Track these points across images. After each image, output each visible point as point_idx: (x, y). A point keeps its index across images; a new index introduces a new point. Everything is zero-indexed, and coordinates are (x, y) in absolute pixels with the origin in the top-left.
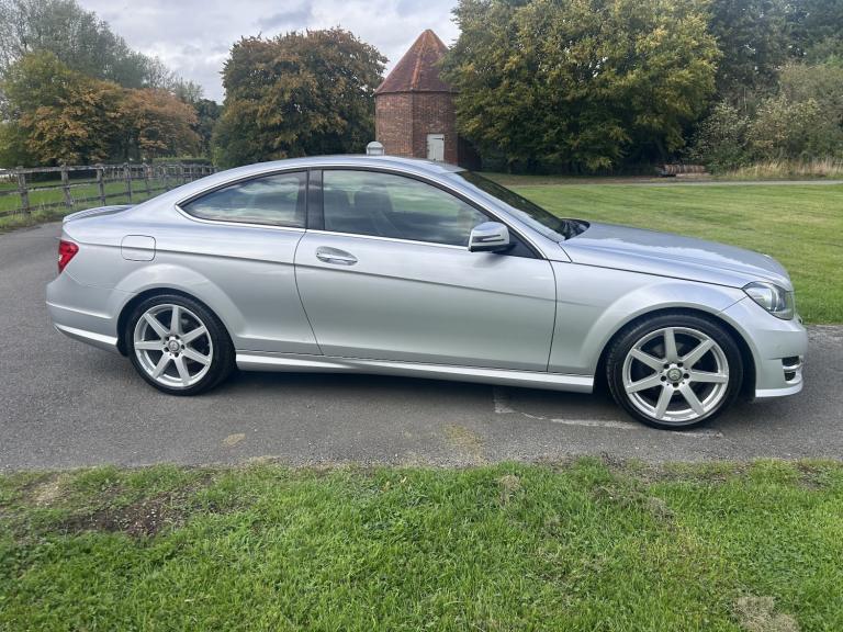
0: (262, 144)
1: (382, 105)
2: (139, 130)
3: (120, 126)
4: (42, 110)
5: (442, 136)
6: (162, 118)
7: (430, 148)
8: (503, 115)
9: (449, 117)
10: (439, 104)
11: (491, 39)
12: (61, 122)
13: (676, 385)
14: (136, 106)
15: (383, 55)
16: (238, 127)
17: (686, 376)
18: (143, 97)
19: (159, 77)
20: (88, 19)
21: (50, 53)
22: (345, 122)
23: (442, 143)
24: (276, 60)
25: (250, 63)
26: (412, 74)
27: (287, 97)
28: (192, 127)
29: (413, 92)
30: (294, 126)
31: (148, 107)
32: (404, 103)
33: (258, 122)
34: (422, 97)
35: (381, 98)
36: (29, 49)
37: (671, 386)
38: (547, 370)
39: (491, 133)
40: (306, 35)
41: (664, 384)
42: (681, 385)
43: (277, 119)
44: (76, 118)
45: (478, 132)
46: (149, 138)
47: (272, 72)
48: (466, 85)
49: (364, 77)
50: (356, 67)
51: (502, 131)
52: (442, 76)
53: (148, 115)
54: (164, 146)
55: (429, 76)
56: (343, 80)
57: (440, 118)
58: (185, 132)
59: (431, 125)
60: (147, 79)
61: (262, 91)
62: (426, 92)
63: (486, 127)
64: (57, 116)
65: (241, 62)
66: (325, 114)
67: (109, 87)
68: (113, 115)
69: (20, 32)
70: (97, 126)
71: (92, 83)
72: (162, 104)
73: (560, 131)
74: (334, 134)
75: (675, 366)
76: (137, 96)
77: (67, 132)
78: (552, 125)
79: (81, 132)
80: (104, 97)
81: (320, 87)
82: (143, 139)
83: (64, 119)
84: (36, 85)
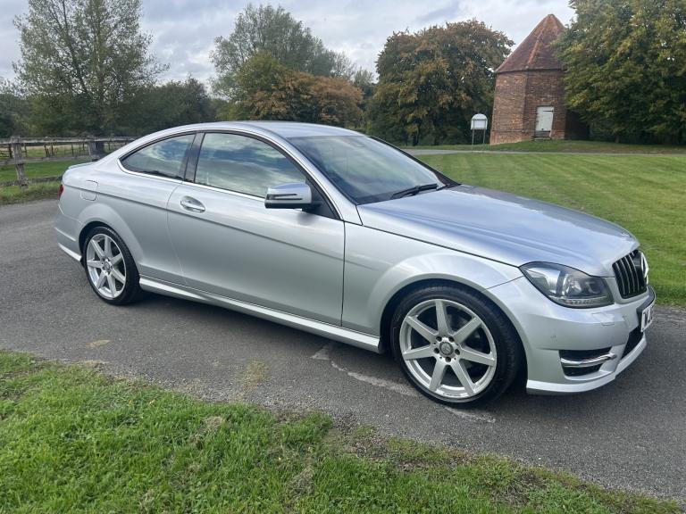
0: (400, 118)
1: (501, 83)
2: (322, 107)
3: (309, 105)
4: (259, 94)
5: (552, 109)
6: (337, 98)
7: (539, 119)
8: (608, 89)
9: (559, 92)
10: (552, 79)
11: (602, 20)
12: (270, 103)
13: (448, 359)
14: (321, 89)
15: (509, 39)
16: (384, 105)
17: (458, 352)
18: (326, 83)
19: (344, 67)
20: (298, 26)
21: (269, 53)
22: (469, 98)
23: (551, 115)
24: (418, 50)
25: (398, 53)
26: (530, 56)
27: (422, 79)
28: (359, 105)
29: (528, 70)
30: (426, 103)
31: (329, 90)
32: (520, 80)
33: (399, 101)
34: (537, 75)
35: (500, 76)
36: (257, 50)
37: (444, 359)
38: (341, 325)
39: (596, 105)
40: (445, 27)
41: (437, 356)
42: (453, 359)
43: (413, 98)
44: (281, 99)
45: (584, 105)
46: (327, 113)
47: (414, 60)
48: (576, 63)
49: (491, 59)
50: (485, 51)
51: (607, 104)
52: (556, 55)
53: (329, 96)
54: (337, 120)
55: (545, 56)
56: (471, 63)
57: (551, 93)
58: (353, 109)
59: (543, 99)
60: (335, 69)
61: (404, 75)
62: (540, 71)
63: (592, 100)
64: (268, 98)
65: (391, 52)
66: (452, 93)
67: (305, 76)
68: (305, 96)
69: (252, 38)
70: (293, 105)
71: (295, 73)
72: (339, 88)
73: (670, 103)
74: (459, 108)
75: (445, 339)
76: (323, 82)
77: (274, 109)
78: (661, 96)
79: (282, 110)
80: (301, 84)
81: (451, 69)
82: (324, 114)
83: (273, 100)
84: (259, 76)
